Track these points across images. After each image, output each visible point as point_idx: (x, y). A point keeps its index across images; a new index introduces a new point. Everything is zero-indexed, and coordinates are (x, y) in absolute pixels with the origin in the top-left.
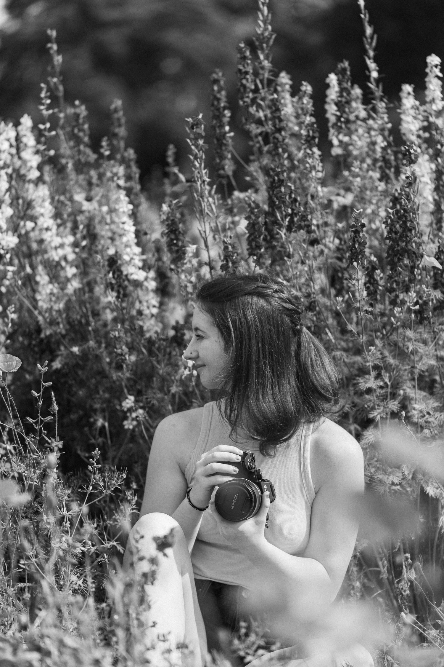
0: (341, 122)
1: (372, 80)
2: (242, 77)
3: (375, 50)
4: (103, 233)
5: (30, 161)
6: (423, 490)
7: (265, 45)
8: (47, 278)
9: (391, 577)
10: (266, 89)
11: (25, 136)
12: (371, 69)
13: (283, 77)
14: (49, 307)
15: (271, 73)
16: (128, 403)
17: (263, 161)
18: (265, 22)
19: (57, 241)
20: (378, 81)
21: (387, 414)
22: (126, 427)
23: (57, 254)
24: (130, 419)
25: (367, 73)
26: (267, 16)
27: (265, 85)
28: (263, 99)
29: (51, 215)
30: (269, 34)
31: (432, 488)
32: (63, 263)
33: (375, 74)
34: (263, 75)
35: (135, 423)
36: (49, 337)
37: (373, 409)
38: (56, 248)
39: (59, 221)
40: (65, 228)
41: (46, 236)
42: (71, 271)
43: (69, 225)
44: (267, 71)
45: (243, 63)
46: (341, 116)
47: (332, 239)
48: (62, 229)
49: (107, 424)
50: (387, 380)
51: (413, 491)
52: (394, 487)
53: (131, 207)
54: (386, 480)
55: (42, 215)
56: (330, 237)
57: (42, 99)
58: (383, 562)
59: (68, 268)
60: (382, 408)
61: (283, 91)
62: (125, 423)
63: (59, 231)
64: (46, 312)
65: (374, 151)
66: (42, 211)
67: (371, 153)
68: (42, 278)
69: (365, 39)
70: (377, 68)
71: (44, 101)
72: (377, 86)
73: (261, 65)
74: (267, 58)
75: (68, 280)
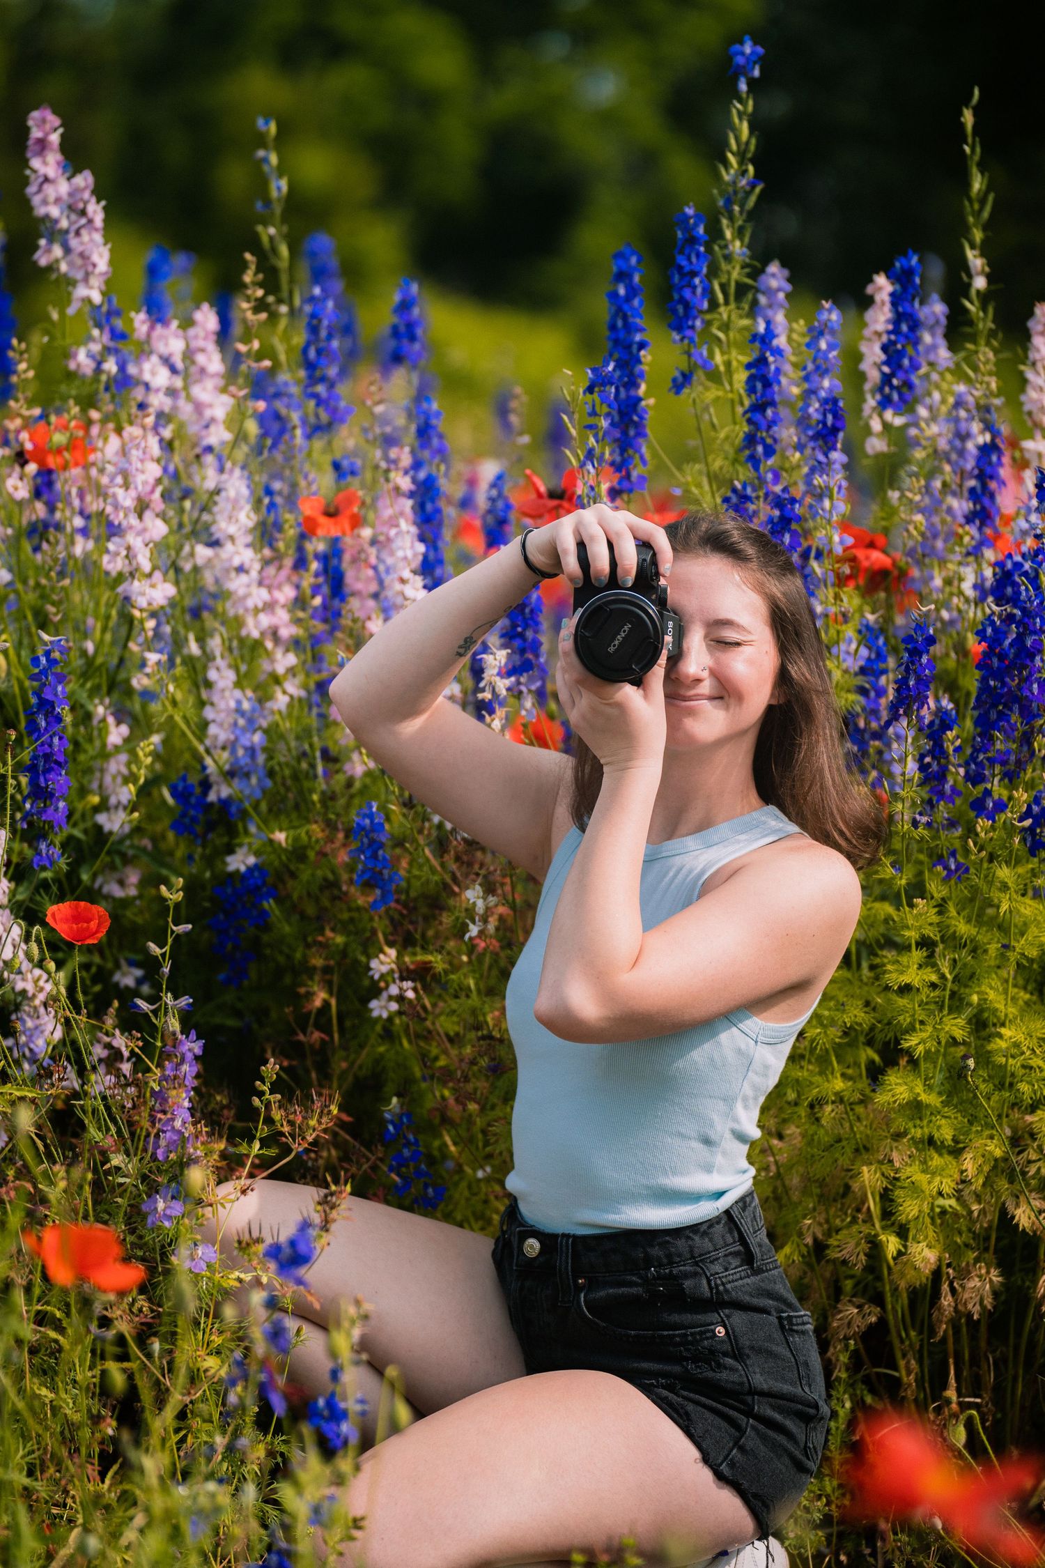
0: (892, 387)
1: (973, 293)
2: (683, 283)
3: (985, 228)
4: (359, 586)
5: (210, 406)
6: (1007, 1214)
7: (737, 208)
8: (231, 676)
9: (922, 1396)
10: (733, 306)
11: (203, 350)
12: (973, 272)
13: (773, 275)
14: (232, 737)
15: (747, 270)
16: (382, 963)
17: (714, 460)
18: (742, 156)
19: (261, 595)
20: (984, 298)
21: (939, 1043)
22: (375, 1014)
23: (257, 625)
24: (385, 995)
25: (965, 278)
26: (748, 143)
27: (732, 298)
28: (725, 327)
29: (249, 539)
30: (748, 184)
31: (1028, 1211)
32: (269, 645)
33: (980, 283)
34: (729, 273)
35: (394, 1006)
36: (225, 804)
37: (911, 1029)
38: (257, 611)
39: (267, 552)
40: (280, 568)
41: (237, 584)
42: (284, 661)
43: (288, 562)
44: (738, 268)
45: (687, 251)
46: (893, 375)
47: (854, 646)
48: (271, 570)
49: (333, 1002)
50: (946, 971)
51: (983, 1212)
52: (941, 1201)
53: (421, 548)
54: (925, 1186)
55: (232, 538)
56: (850, 641)
57: (245, 286)
58: (908, 1362)
59: (279, 654)
60: (930, 1029)
61: (770, 306)
62: (374, 1004)
63: (264, 574)
64: (224, 748)
65: (962, 453)
66: (232, 529)
67: (954, 456)
68: (222, 676)
69: (967, 203)
70: (987, 269)
71: (249, 292)
72: (984, 308)
73: (726, 252)
74: (740, 233)
75: (276, 680)
